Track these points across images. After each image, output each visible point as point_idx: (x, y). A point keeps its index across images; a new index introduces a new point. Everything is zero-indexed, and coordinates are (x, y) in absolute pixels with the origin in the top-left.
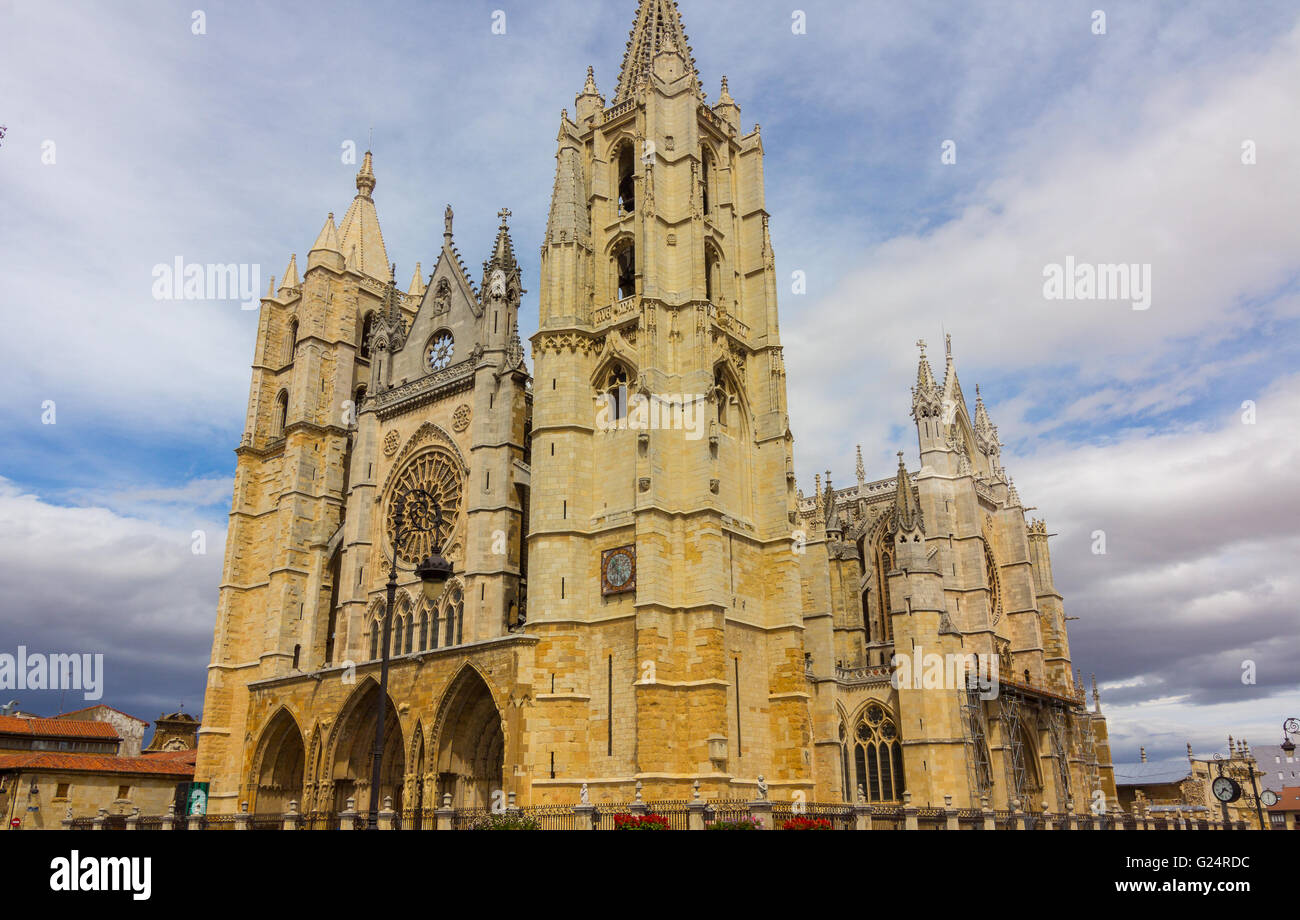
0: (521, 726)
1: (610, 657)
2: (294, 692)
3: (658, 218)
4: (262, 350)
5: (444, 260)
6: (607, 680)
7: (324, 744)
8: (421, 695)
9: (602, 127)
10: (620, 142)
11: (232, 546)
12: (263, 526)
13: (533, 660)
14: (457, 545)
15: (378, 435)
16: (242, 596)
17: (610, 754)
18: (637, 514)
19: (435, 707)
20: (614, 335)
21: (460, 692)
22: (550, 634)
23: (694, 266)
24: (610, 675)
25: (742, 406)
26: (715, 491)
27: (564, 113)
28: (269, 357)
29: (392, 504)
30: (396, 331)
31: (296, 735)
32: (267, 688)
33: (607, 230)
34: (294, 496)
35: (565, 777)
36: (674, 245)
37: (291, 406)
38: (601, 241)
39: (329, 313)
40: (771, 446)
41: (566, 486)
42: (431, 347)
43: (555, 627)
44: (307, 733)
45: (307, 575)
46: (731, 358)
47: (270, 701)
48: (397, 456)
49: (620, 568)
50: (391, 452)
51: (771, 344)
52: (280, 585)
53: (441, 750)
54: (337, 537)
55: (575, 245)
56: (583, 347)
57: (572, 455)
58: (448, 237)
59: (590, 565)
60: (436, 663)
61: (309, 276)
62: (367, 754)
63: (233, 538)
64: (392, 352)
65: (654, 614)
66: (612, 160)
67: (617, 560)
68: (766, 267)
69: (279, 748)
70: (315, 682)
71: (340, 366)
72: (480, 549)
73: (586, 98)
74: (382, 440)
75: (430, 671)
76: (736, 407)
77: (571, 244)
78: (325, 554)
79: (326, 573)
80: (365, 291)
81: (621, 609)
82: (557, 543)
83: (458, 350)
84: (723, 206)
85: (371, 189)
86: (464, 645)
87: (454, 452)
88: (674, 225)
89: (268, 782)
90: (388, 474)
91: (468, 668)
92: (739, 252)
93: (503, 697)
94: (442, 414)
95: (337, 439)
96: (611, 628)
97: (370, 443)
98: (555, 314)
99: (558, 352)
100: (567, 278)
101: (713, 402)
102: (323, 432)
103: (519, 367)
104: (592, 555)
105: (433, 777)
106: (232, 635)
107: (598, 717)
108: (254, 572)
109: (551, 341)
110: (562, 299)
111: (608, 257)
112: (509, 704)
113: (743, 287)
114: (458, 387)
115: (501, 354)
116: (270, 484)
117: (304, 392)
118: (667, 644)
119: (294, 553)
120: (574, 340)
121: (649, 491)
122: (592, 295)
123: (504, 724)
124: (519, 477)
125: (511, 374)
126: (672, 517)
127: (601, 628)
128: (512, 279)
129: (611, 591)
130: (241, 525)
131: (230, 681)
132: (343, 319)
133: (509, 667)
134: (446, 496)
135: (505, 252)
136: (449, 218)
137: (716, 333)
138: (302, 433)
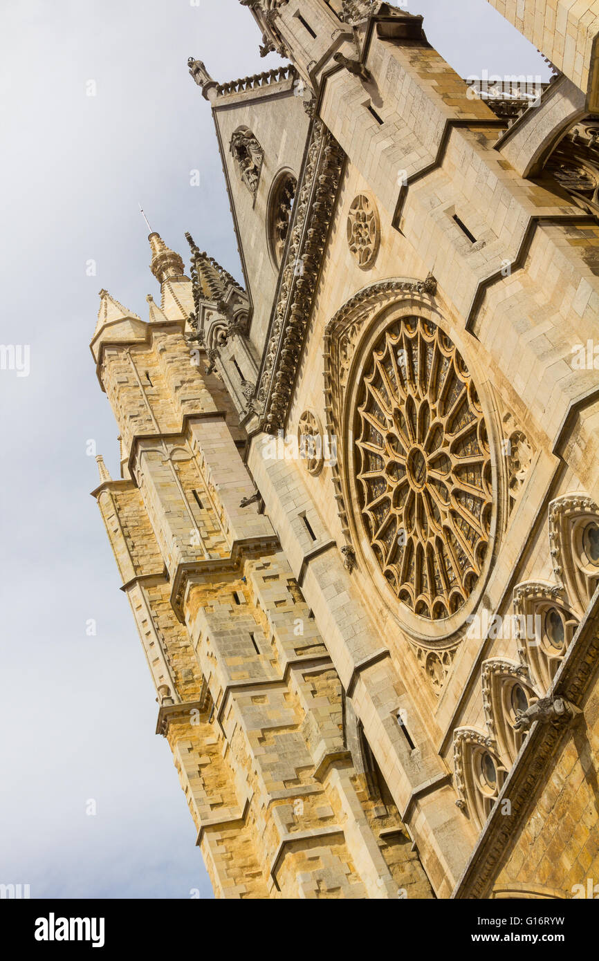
4: (124, 557)
14: (512, 445)
29: (375, 541)
45: (340, 835)
78: (351, 771)
94: (336, 280)
125: (378, 35)
136: (198, 71)
138: (193, 586)
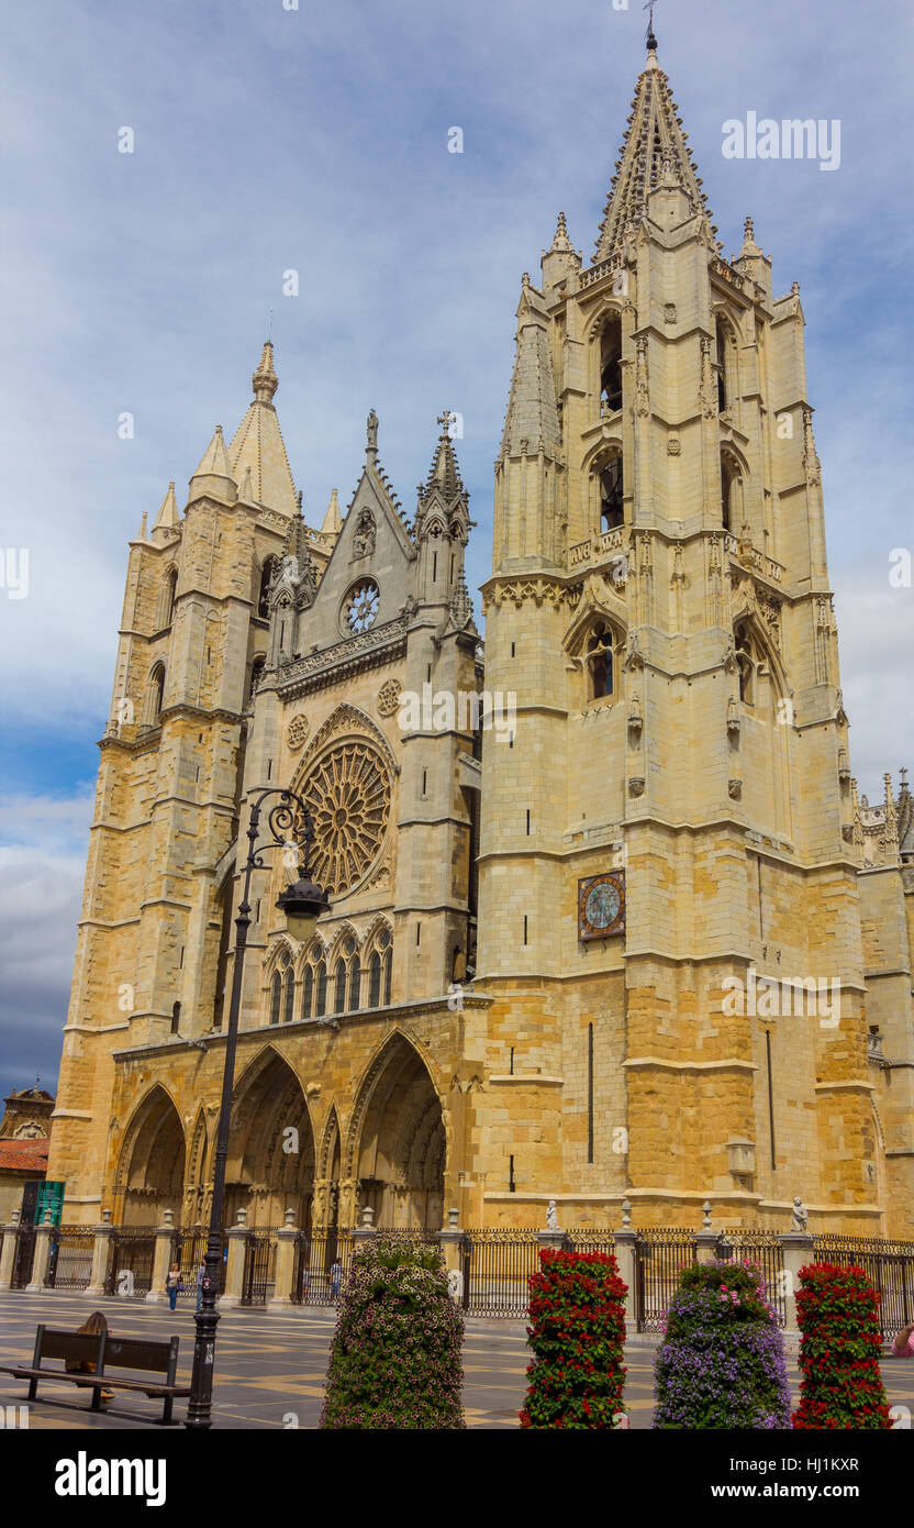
0: (468, 1119)
1: (591, 1025)
2: (172, 1066)
3: (655, 417)
4: (131, 609)
5: (366, 484)
6: (587, 1057)
7: (211, 1136)
8: (336, 1073)
9: (577, 296)
10: (603, 314)
11: (94, 870)
12: (134, 843)
13: (486, 1028)
14: (383, 871)
15: (280, 722)
16: (107, 937)
17: (591, 1161)
18: (627, 828)
19: (354, 1090)
20: (595, 581)
21: (387, 1069)
22: (509, 993)
23: (705, 483)
24: (591, 1052)
25: (775, 678)
26: (735, 796)
27: (526, 278)
28: (140, 619)
29: (298, 814)
30: (304, 582)
31: (175, 1123)
32: (139, 1058)
33: (585, 436)
34: (172, 803)
35: (529, 1191)
36: (677, 454)
37: (168, 684)
38: (577, 452)
39: (216, 559)
40: (817, 733)
41: (530, 789)
42: (349, 602)
43: (514, 983)
44: (188, 1120)
45: (188, 909)
46: (758, 611)
47: (141, 1077)
48: (305, 749)
49: (604, 903)
50: (297, 745)
51: (815, 590)
52: (154, 922)
53: (362, 1148)
54: (228, 859)
55: (540, 459)
56: (553, 598)
57: (538, 748)
58: (371, 453)
59: (562, 898)
60: (355, 1029)
61: (191, 511)
62: (266, 1151)
63: (95, 859)
64: (299, 609)
65: (651, 967)
66: (591, 340)
67: (599, 892)
68: (809, 482)
69: (153, 1139)
70: (198, 1053)
71: (232, 630)
72: (413, 876)
73: (556, 256)
74: (286, 728)
75: (348, 1040)
76: (767, 679)
77: (535, 457)
78: (212, 881)
79: (213, 908)
80: (264, 529)
81: (606, 959)
82: (518, 869)
83: (386, 606)
84: (747, 399)
85: (273, 391)
86: (392, 1006)
87: (380, 744)
88: (678, 427)
89: (139, 1184)
90: (292, 773)
91: (398, 1038)
92: (771, 462)
93: (444, 1078)
94: (363, 692)
95: (228, 727)
96: (591, 986)
97: (269, 733)
98: (514, 553)
99: (519, 606)
100: (529, 504)
101: (732, 672)
102: (208, 718)
103: (466, 628)
104: (565, 885)
105: (352, 1185)
106: (95, 988)
107: (574, 1109)
108: (122, 905)
109: (509, 591)
110: (523, 534)
111: (587, 473)
112: (452, 1087)
113: (777, 510)
114: (385, 655)
115: (442, 610)
116: (142, 788)
117: (184, 665)
118: (668, 1009)
119: (173, 879)
120: (539, 589)
121: (643, 796)
122: (564, 527)
123: (446, 1115)
124: (467, 778)
125: (456, 637)
126: (675, 832)
127: (578, 986)
128: (456, 508)
129: (592, 935)
130: (105, 843)
131: (92, 1049)
132: (235, 567)
133: (453, 1038)
134: (371, 802)
135: (447, 471)
136: (373, 427)
137: (737, 576)
138: (182, 720)
